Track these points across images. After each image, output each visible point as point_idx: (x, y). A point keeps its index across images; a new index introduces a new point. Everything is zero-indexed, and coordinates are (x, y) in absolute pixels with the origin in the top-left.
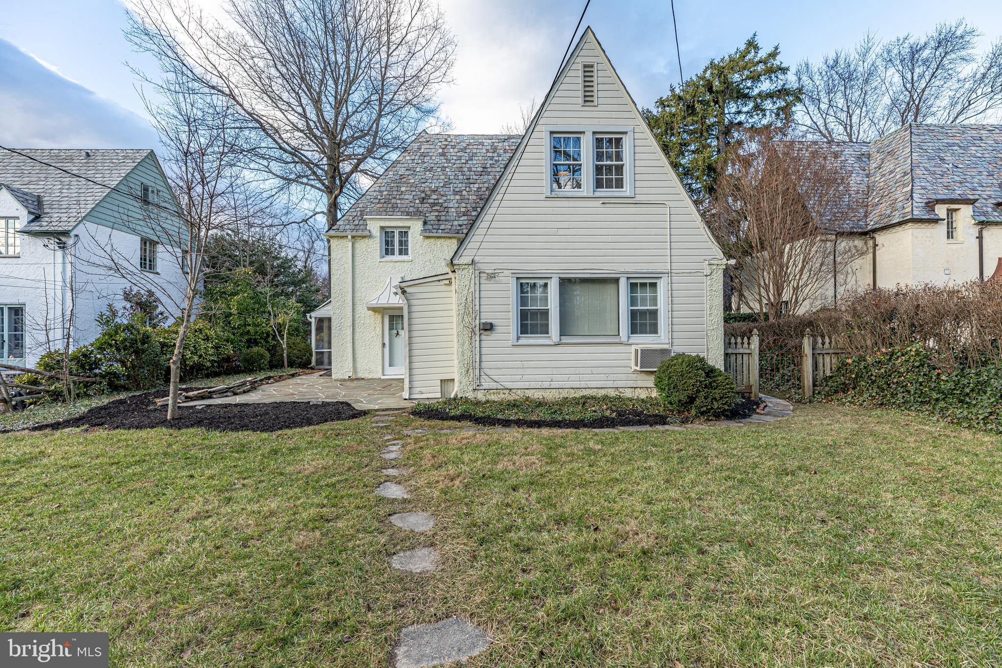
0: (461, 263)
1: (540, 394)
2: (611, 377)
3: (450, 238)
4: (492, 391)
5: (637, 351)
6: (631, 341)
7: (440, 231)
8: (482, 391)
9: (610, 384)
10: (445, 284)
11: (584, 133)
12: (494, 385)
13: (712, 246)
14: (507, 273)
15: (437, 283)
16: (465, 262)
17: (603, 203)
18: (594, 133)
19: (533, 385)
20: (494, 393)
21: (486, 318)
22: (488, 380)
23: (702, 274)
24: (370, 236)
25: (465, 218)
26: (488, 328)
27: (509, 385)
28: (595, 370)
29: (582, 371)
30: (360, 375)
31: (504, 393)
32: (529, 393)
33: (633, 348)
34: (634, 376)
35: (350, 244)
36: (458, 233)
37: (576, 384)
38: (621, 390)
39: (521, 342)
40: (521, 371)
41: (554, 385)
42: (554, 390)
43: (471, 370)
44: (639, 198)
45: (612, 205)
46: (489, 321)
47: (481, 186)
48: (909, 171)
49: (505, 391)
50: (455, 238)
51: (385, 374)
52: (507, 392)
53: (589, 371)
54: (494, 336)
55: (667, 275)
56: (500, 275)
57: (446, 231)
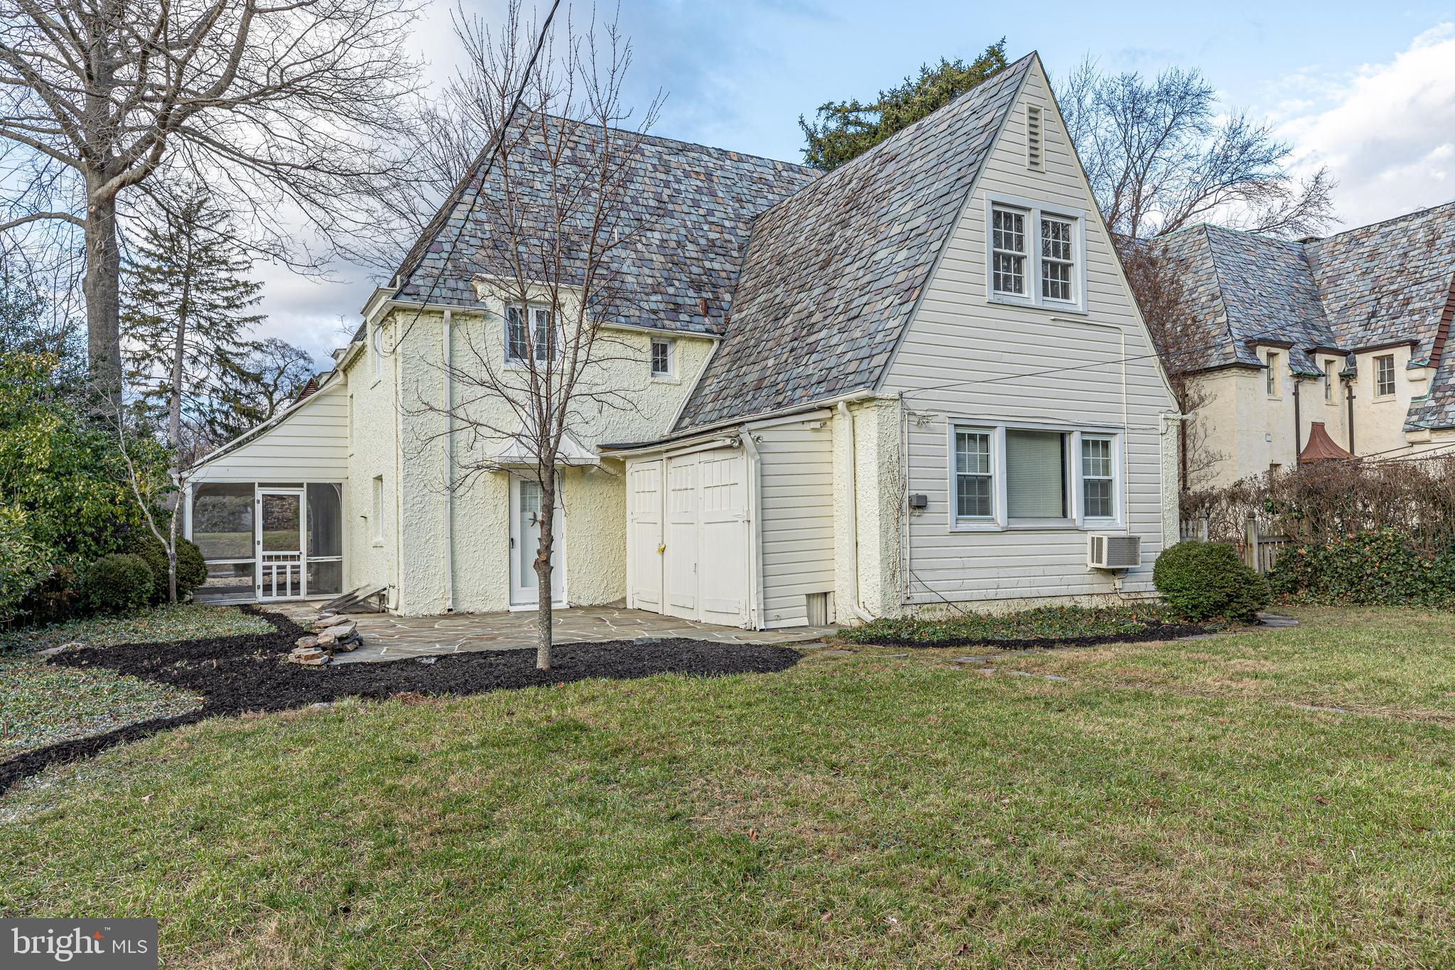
0: (884, 397)
1: (985, 608)
2: (1066, 579)
3: (640, 334)
4: (925, 606)
5: (1093, 538)
6: (1087, 527)
7: (623, 320)
8: (914, 607)
9: (1064, 590)
10: (814, 430)
11: (1029, 210)
12: (927, 597)
13: (1167, 393)
14: (942, 416)
15: (800, 427)
16: (891, 396)
17: (1054, 320)
18: (1043, 212)
19: (977, 595)
20: (928, 610)
21: (917, 488)
22: (920, 588)
23: (1155, 432)
24: (485, 316)
25: (659, 297)
26: (920, 504)
27: (949, 596)
28: (1049, 570)
29: (1034, 571)
30: (464, 606)
31: (941, 610)
32: (973, 607)
33: (1089, 536)
34: (1089, 578)
35: (446, 328)
36: (655, 326)
37: (1026, 592)
38: (1076, 598)
39: (963, 526)
40: (960, 574)
41: (1002, 593)
42: (1001, 603)
43: (898, 574)
44: (1093, 317)
45: (1063, 324)
46: (921, 493)
47: (665, 236)
48: (1219, 294)
49: (942, 606)
50: (648, 334)
51: (514, 601)
52: (944, 606)
53: (1039, 571)
54: (927, 517)
55: (1122, 431)
56: (935, 419)
57: (633, 320)
